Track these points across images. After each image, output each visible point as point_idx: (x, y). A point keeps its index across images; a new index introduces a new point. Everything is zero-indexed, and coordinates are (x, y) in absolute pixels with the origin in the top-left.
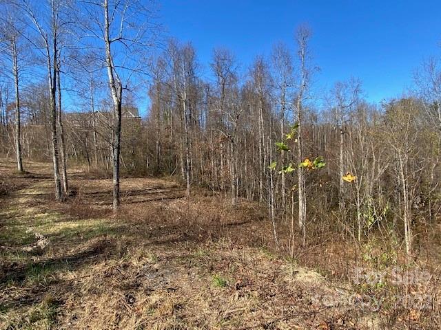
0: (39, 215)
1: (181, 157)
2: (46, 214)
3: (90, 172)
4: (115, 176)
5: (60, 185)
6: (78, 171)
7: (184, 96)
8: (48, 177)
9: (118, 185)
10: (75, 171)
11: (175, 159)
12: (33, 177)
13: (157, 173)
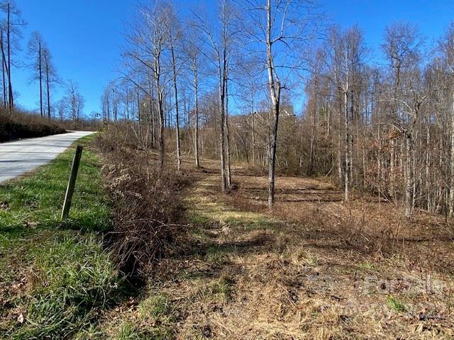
0: (211, 204)
1: (339, 156)
2: (215, 204)
3: (249, 169)
4: (271, 173)
5: (225, 179)
6: (239, 167)
7: (346, 88)
8: (217, 172)
9: (273, 183)
10: (237, 167)
11: (332, 158)
12: (206, 172)
13: (311, 173)
